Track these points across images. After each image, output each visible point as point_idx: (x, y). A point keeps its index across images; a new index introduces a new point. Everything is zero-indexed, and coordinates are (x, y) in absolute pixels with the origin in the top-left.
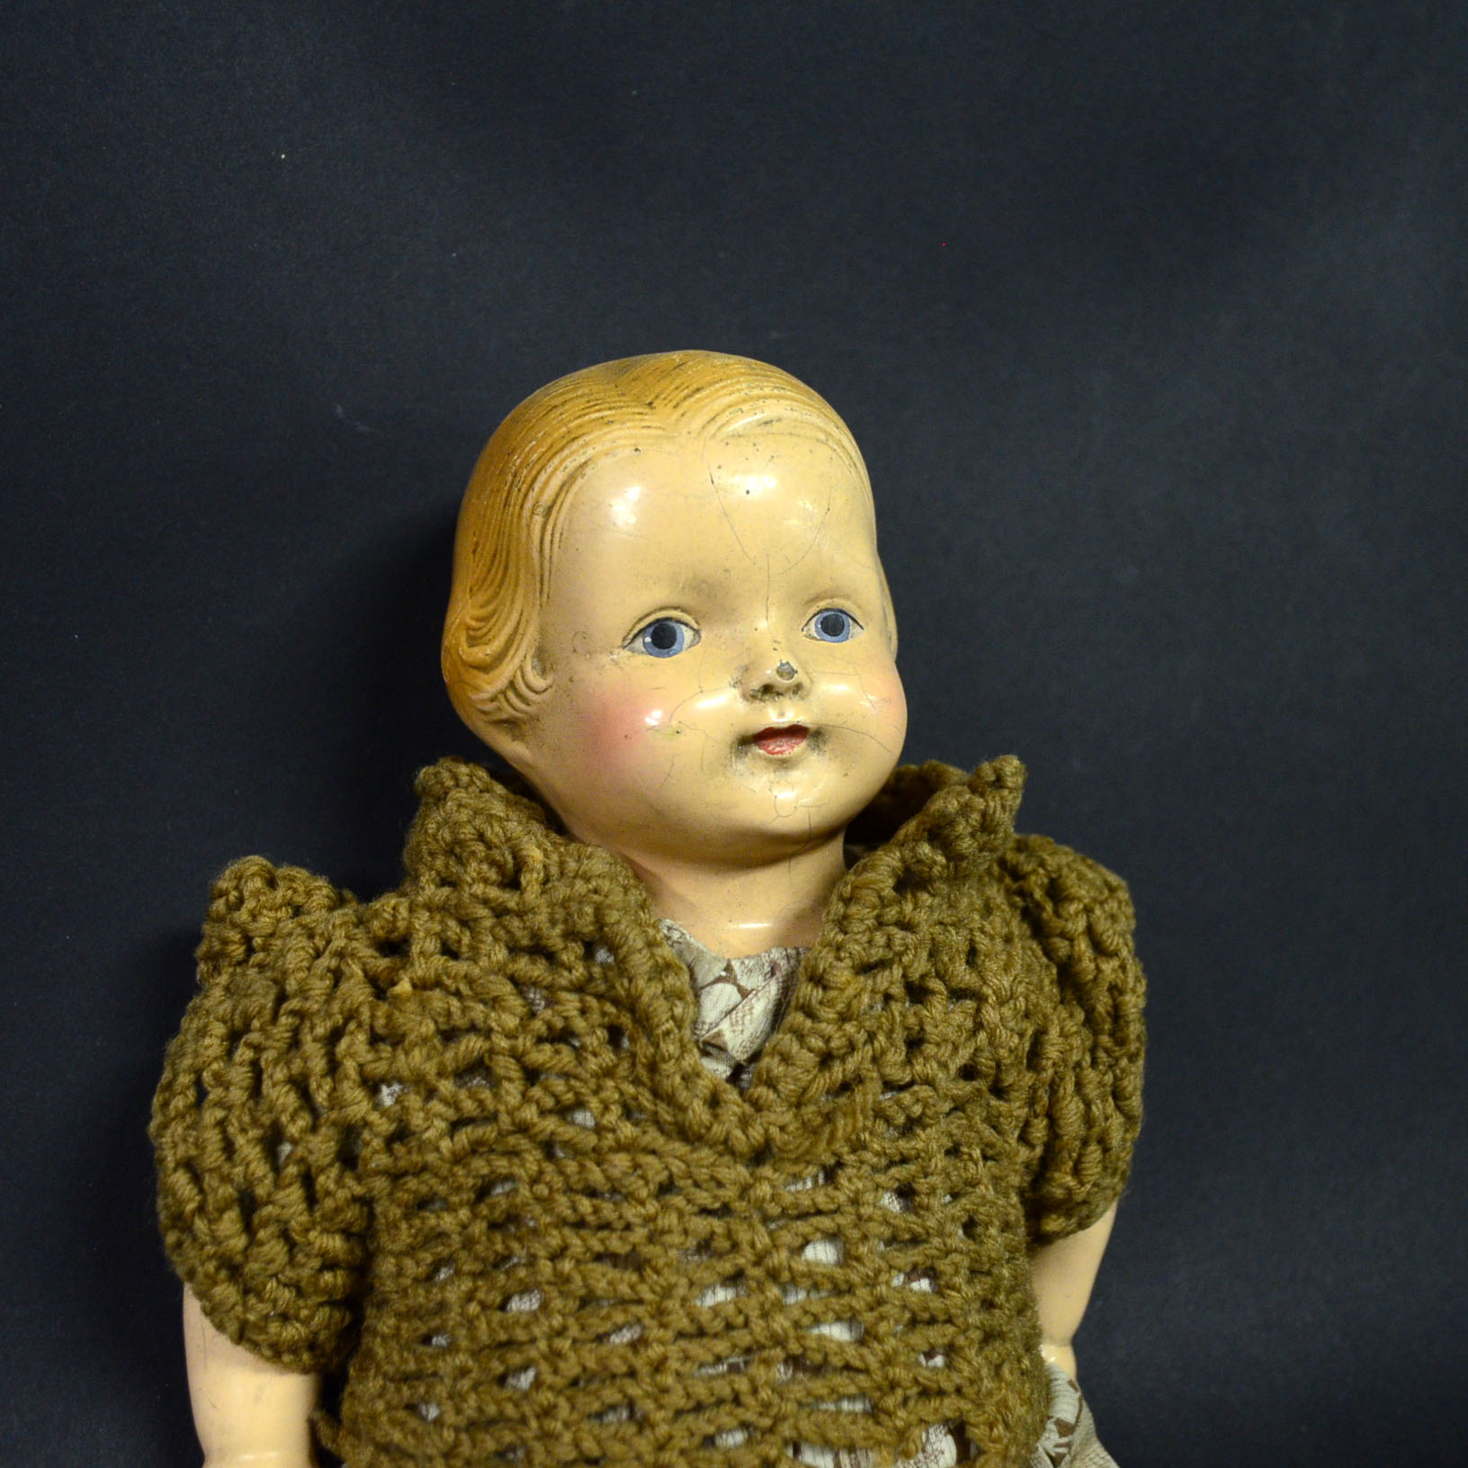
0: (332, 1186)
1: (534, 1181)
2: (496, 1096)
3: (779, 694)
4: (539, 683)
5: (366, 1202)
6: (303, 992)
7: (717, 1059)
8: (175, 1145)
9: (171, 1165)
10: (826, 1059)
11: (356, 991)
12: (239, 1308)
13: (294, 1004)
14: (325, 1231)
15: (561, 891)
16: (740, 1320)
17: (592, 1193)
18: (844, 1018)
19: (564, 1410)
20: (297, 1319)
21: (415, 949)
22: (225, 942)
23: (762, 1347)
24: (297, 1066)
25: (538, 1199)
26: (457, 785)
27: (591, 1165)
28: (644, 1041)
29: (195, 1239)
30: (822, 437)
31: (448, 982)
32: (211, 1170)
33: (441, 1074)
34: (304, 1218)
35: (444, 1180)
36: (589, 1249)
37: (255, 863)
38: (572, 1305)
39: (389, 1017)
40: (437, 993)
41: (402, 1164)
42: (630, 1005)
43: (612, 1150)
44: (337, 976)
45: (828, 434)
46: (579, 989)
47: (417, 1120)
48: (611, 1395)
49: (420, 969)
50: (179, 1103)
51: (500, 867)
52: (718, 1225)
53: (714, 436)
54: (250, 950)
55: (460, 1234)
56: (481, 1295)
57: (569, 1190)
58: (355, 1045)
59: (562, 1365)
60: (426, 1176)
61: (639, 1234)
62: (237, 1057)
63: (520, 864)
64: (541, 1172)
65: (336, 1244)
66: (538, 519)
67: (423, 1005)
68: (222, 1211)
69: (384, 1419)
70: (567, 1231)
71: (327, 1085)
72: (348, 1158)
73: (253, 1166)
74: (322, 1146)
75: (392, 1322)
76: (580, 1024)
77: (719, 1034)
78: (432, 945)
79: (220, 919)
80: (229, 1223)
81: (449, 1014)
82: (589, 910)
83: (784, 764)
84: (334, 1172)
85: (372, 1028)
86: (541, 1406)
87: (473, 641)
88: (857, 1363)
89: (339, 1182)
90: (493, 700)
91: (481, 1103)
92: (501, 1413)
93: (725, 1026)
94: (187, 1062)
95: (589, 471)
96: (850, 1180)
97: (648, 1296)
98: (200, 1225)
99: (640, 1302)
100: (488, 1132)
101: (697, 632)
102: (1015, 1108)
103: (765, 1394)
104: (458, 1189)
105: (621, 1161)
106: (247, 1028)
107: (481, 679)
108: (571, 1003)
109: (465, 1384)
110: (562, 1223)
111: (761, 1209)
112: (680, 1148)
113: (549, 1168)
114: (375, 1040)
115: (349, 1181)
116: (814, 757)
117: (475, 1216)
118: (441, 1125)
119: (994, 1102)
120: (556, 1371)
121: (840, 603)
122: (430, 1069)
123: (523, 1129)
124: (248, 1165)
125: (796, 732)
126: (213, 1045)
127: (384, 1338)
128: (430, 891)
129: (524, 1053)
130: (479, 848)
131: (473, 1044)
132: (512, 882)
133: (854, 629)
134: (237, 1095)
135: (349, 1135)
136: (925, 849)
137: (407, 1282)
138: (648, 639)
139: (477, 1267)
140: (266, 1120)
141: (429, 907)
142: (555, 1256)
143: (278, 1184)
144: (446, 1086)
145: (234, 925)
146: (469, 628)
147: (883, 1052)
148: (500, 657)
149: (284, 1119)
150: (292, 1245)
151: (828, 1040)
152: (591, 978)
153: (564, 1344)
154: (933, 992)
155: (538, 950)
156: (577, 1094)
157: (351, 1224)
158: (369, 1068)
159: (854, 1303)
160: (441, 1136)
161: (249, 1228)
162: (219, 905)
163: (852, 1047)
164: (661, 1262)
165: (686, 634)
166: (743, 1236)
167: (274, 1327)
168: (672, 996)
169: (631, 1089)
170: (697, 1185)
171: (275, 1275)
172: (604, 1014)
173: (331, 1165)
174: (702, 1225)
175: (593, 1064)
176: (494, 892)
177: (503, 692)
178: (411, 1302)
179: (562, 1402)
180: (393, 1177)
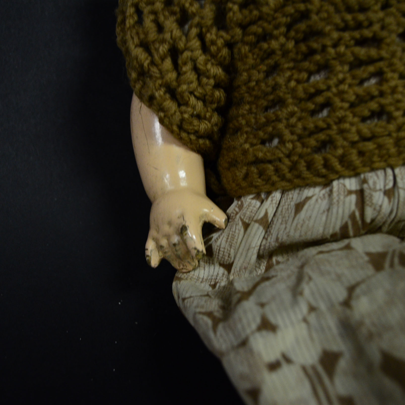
0: (214, 37)
5: (231, 45)
17: (349, 11)
19: (350, 118)
34: (203, 58)
35: (270, 23)
38: (346, 68)
55: (281, 50)
56: (295, 76)
59: (346, 96)
61: (376, 27)
68: (162, 60)
69: (251, 150)
70: (339, 32)
73: (174, 32)
80: (167, 65)
84: (215, 30)
86: (338, 117)
89: (217, 35)
98: (153, 70)
99: (381, 59)
104: (277, 27)
110: (338, 28)
115: (222, 33)
117: (288, 39)
124: (172, 32)
142: (335, 46)
143: (187, 40)
149: (187, 5)
153: (345, 87)
157: (225, 59)
161: (176, 66)
179: (348, 113)
180: (244, 27)
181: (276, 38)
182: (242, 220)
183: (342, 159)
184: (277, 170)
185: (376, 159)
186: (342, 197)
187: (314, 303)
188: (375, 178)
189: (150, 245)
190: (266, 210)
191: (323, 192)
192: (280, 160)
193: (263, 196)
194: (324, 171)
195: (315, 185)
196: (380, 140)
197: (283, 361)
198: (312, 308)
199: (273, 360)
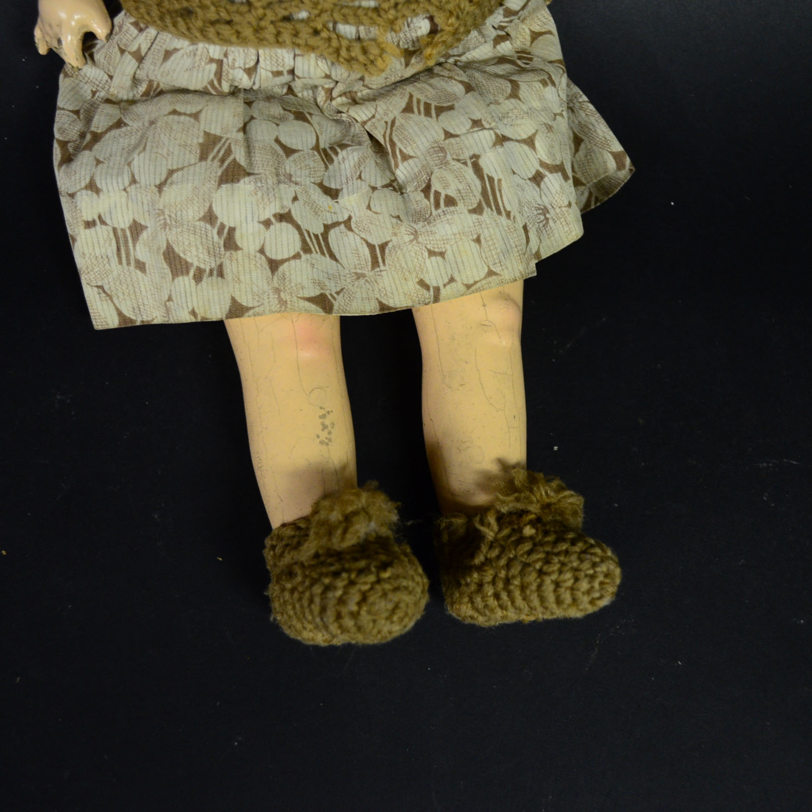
182: (118, 45)
185: (233, 40)
186: (203, 64)
188: (237, 54)
189: (38, 33)
190: (140, 45)
191: (191, 48)
194: (187, 34)
195: (184, 39)
196: (238, 27)
197: (98, 221)
198: (134, 181)
199: (90, 219)
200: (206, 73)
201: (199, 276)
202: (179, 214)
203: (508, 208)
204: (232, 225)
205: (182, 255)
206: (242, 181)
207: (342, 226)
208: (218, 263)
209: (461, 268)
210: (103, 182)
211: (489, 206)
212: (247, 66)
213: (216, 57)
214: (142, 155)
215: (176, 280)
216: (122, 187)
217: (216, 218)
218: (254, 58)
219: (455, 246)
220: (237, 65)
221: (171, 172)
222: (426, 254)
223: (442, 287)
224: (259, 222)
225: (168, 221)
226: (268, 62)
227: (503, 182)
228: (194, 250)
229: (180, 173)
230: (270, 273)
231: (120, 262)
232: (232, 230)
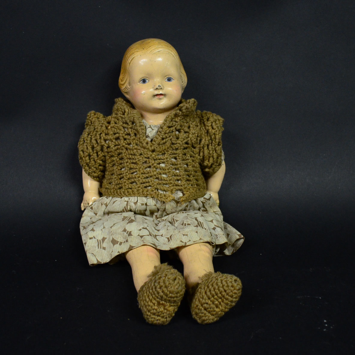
0: (100, 154)
1: (124, 153)
2: (120, 142)
3: (159, 89)
4: (129, 87)
5: (105, 156)
6: (97, 128)
7: (149, 138)
8: (81, 148)
9: (80, 151)
10: (163, 139)
11: (104, 128)
12: (89, 170)
13: (96, 130)
14: (99, 160)
15: (129, 115)
16: (150, 172)
17: (132, 155)
18: (165, 133)
20: (96, 173)
21: (111, 123)
22: (88, 122)
23: (153, 176)
24: (96, 138)
25: (125, 155)
26: (119, 101)
27: (131, 151)
28: (138, 135)
29: (83, 160)
30: (168, 53)
31: (115, 127)
32: (85, 151)
33: (113, 139)
34: (97, 158)
35: (114, 153)
36: (131, 162)
37: (93, 112)
38: (129, 169)
39: (107, 131)
40: (113, 128)
41: (109, 151)
42: (137, 130)
43: (134, 149)
44: (102, 126)
45: (169, 53)
46: (131, 128)
47: (110, 145)
48: (133, 180)
49: (112, 125)
50: (81, 143)
51: (122, 112)
52: (147, 160)
53: (151, 54)
54: (92, 123)
55: (116, 160)
56: (118, 168)
57: (129, 154)
58: (103, 135)
59: (127, 176)
60: (112, 152)
61: (137, 160)
62: (89, 137)
63: (125, 112)
64: (125, 152)
65: (101, 162)
66: (128, 65)
67: (112, 130)
68: (86, 157)
69: (106, 185)
70: (128, 160)
71: (100, 140)
72: (102, 150)
74: (99, 148)
75: (108, 173)
76: (131, 133)
77: (148, 135)
78: (113, 122)
79: (88, 119)
80: (87, 158)
81: (115, 131)
82: (132, 118)
83: (160, 99)
84: (100, 152)
85: (105, 133)
86: (124, 181)
87: (122, 81)
88: (166, 180)
89: (101, 153)
90: (124, 89)
91: (118, 143)
92: (120, 183)
93: (149, 134)
94: (83, 137)
95: (134, 58)
96: (166, 155)
97: (138, 168)
98: (84, 158)
99: (137, 169)
100: (119, 147)
101: (149, 81)
102: (197, 150)
103: (153, 182)
104: (115, 154)
105: (135, 151)
106: (90, 133)
107: (122, 86)
108: (130, 130)
109: (116, 179)
110: (128, 158)
111: (153, 158)
112: (143, 149)
113: (127, 151)
114: (106, 134)
115: (102, 153)
116: (165, 98)
117: (118, 158)
118: (113, 145)
119: (193, 149)
120: (126, 177)
121: (170, 76)
122: (112, 138)
123: (123, 146)
124: (90, 150)
125: (161, 94)
126: (86, 135)
127: (107, 175)
128: (114, 115)
129: (124, 136)
130: (121, 110)
131: (117, 135)
132: (124, 114)
133: (172, 80)
134: (88, 141)
135: (102, 147)
136: (178, 111)
137: (109, 167)
138: (142, 82)
139: (118, 165)
140: (92, 145)
141: (114, 118)
142: (127, 163)
143: (93, 153)
144: (114, 140)
145: (90, 120)
146: (121, 79)
147: (172, 139)
148: (125, 83)
149: (94, 144)
150: (95, 162)
151: (163, 136)
152: (132, 127)
153: (127, 174)
154: (181, 132)
155: (126, 123)
156: (130, 142)
157: (103, 159)
158: (105, 138)
159: (166, 171)
160: (113, 147)
161: (90, 159)
162: (88, 117)
163: (167, 138)
164: (139, 164)
165: (147, 81)
166: (151, 161)
167: (93, 173)
168: (142, 129)
169: (137, 141)
170: (145, 154)
171: (93, 166)
172: (134, 132)
173: (100, 151)
174: (145, 159)
175: (132, 138)
176: (122, 115)
177: (125, 88)
178: (110, 170)
179: (127, 181)
180: (108, 152)
181: (115, 157)
183: (124, 192)
184: (110, 192)
185: (132, 194)
186: (123, 202)
187: (105, 227)
188: (132, 199)
189: (82, 204)
191: (120, 199)
192: (111, 189)
193: (108, 197)
194: (120, 194)
195: (119, 197)
196: (133, 189)
197: (93, 238)
198: (104, 228)
199: (91, 237)
200: (124, 204)
201: (121, 244)
202: (116, 231)
203: (205, 228)
204: (131, 231)
205: (116, 240)
206: (134, 222)
207: (160, 236)
208: (126, 239)
209: (192, 238)
210: (96, 229)
211: (200, 226)
212: (135, 202)
213: (127, 200)
214: (107, 222)
215: (114, 246)
216: (101, 229)
217: (126, 230)
218: (137, 199)
219: (190, 233)
220: (132, 201)
221: (114, 224)
222: (182, 235)
223: (187, 242)
224: (138, 230)
225: (113, 233)
226: (140, 201)
227: (204, 223)
228: (120, 238)
229: (117, 224)
230: (141, 238)
231: (98, 248)
232: (130, 232)
